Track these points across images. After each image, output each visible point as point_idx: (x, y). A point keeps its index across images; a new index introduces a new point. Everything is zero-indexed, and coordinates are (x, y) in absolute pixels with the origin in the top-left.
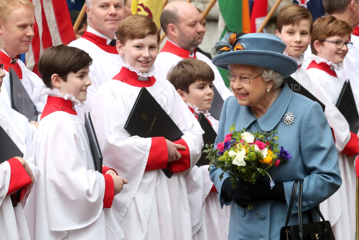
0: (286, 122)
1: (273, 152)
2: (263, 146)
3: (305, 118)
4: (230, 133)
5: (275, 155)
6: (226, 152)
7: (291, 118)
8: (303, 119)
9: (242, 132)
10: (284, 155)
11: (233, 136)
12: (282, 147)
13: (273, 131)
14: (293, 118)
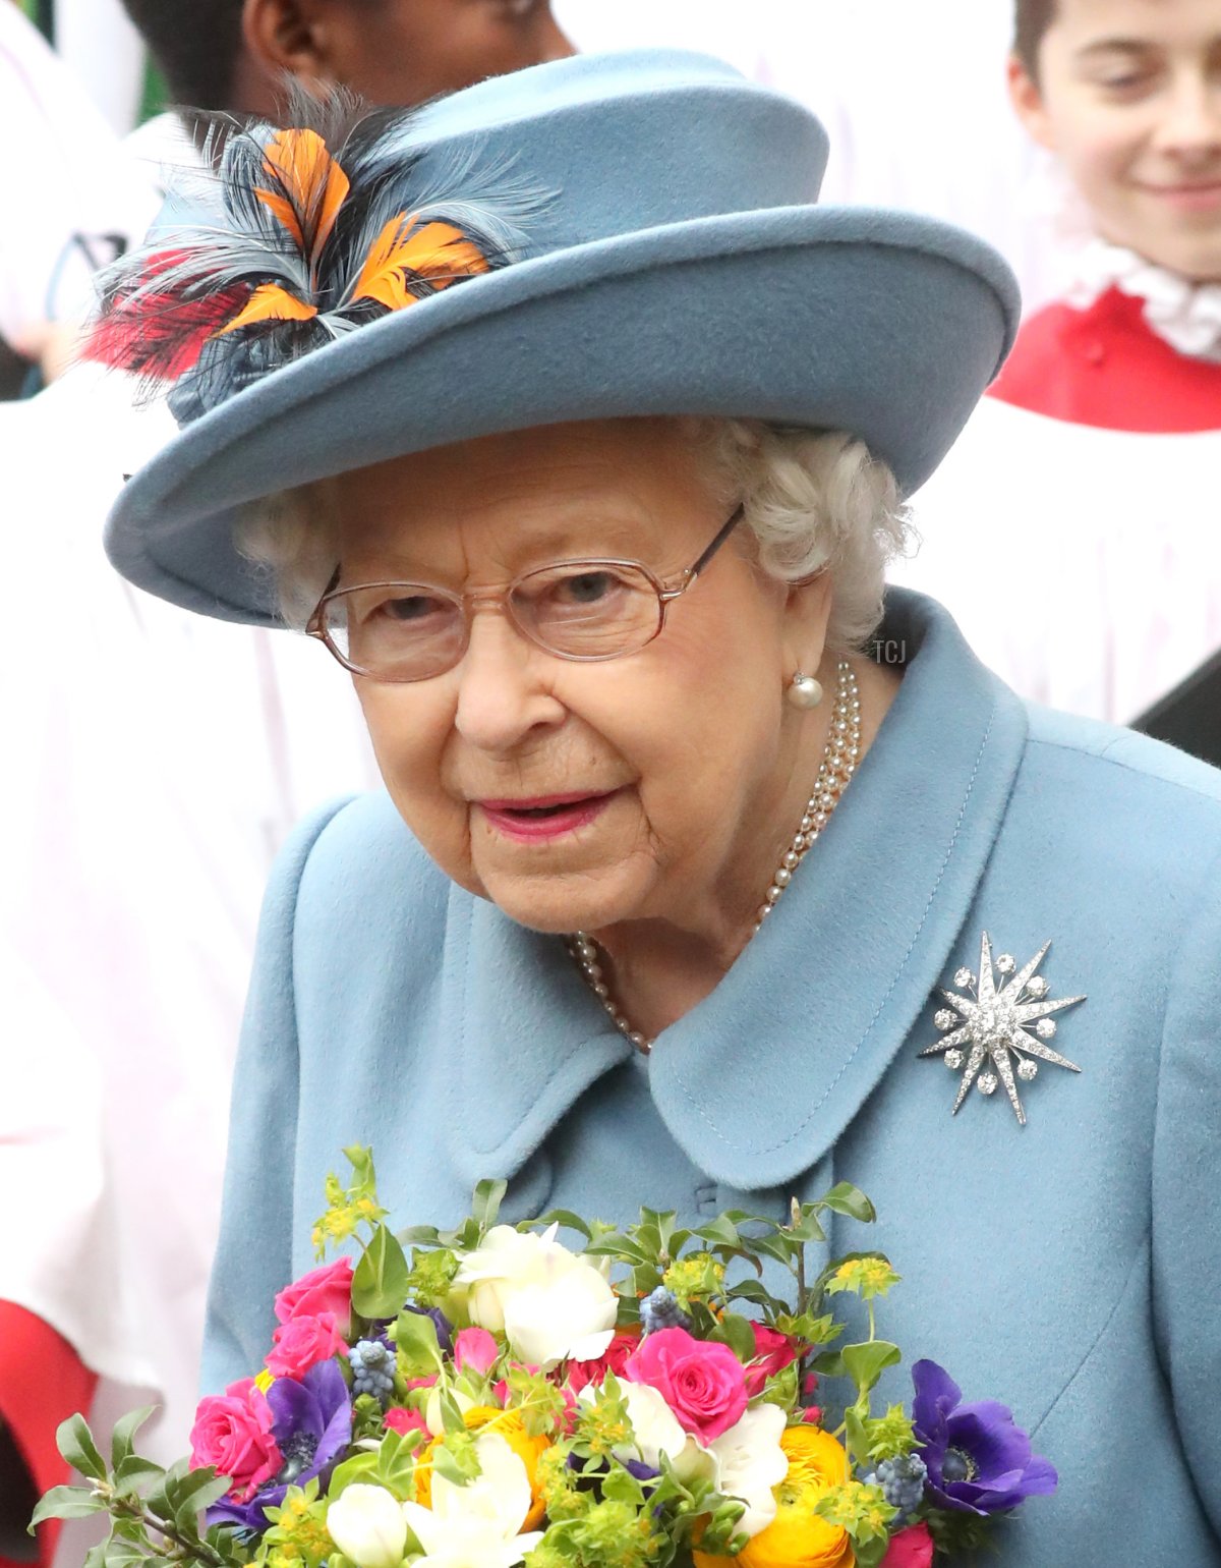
0: (975, 1062)
1: (841, 1439)
2: (724, 1392)
3: (1178, 1010)
4: (330, 1262)
5: (865, 1497)
6: (299, 1499)
7: (1025, 1012)
8: (1161, 1018)
9: (470, 1239)
10: (962, 1467)
11: (369, 1291)
12: (928, 1375)
13: (823, 1184)
14: (1048, 1007)
